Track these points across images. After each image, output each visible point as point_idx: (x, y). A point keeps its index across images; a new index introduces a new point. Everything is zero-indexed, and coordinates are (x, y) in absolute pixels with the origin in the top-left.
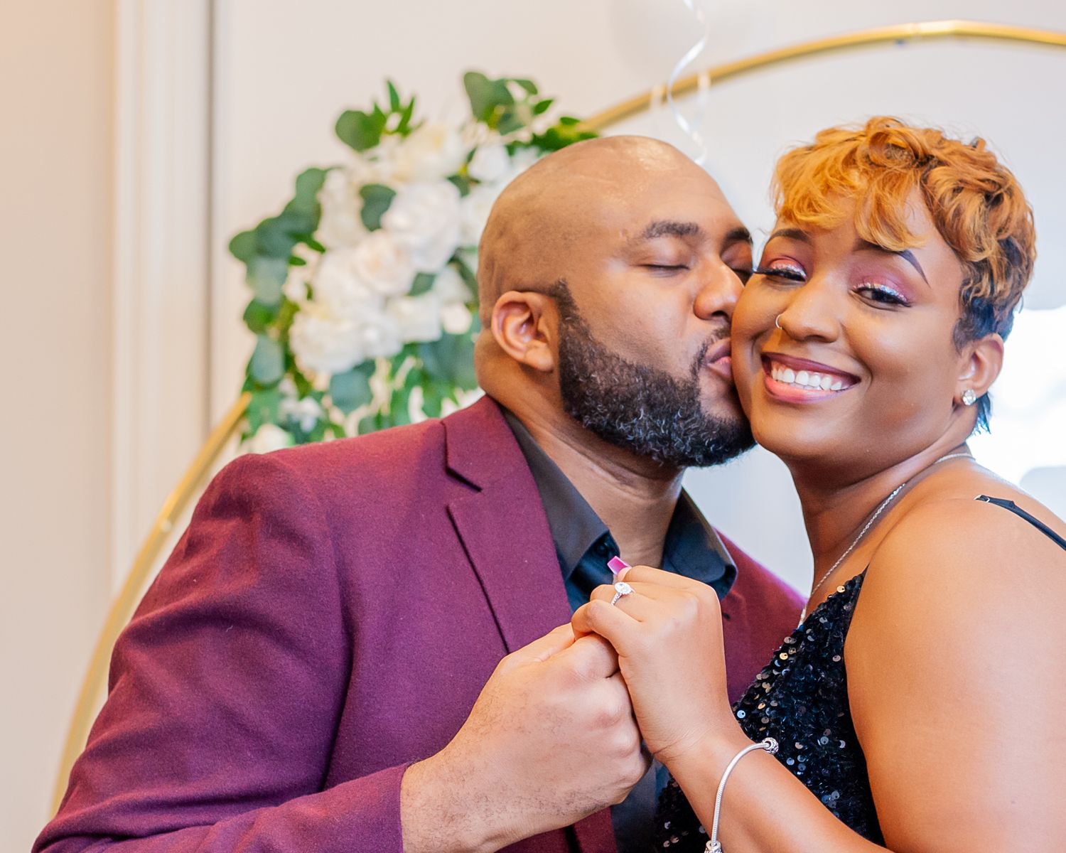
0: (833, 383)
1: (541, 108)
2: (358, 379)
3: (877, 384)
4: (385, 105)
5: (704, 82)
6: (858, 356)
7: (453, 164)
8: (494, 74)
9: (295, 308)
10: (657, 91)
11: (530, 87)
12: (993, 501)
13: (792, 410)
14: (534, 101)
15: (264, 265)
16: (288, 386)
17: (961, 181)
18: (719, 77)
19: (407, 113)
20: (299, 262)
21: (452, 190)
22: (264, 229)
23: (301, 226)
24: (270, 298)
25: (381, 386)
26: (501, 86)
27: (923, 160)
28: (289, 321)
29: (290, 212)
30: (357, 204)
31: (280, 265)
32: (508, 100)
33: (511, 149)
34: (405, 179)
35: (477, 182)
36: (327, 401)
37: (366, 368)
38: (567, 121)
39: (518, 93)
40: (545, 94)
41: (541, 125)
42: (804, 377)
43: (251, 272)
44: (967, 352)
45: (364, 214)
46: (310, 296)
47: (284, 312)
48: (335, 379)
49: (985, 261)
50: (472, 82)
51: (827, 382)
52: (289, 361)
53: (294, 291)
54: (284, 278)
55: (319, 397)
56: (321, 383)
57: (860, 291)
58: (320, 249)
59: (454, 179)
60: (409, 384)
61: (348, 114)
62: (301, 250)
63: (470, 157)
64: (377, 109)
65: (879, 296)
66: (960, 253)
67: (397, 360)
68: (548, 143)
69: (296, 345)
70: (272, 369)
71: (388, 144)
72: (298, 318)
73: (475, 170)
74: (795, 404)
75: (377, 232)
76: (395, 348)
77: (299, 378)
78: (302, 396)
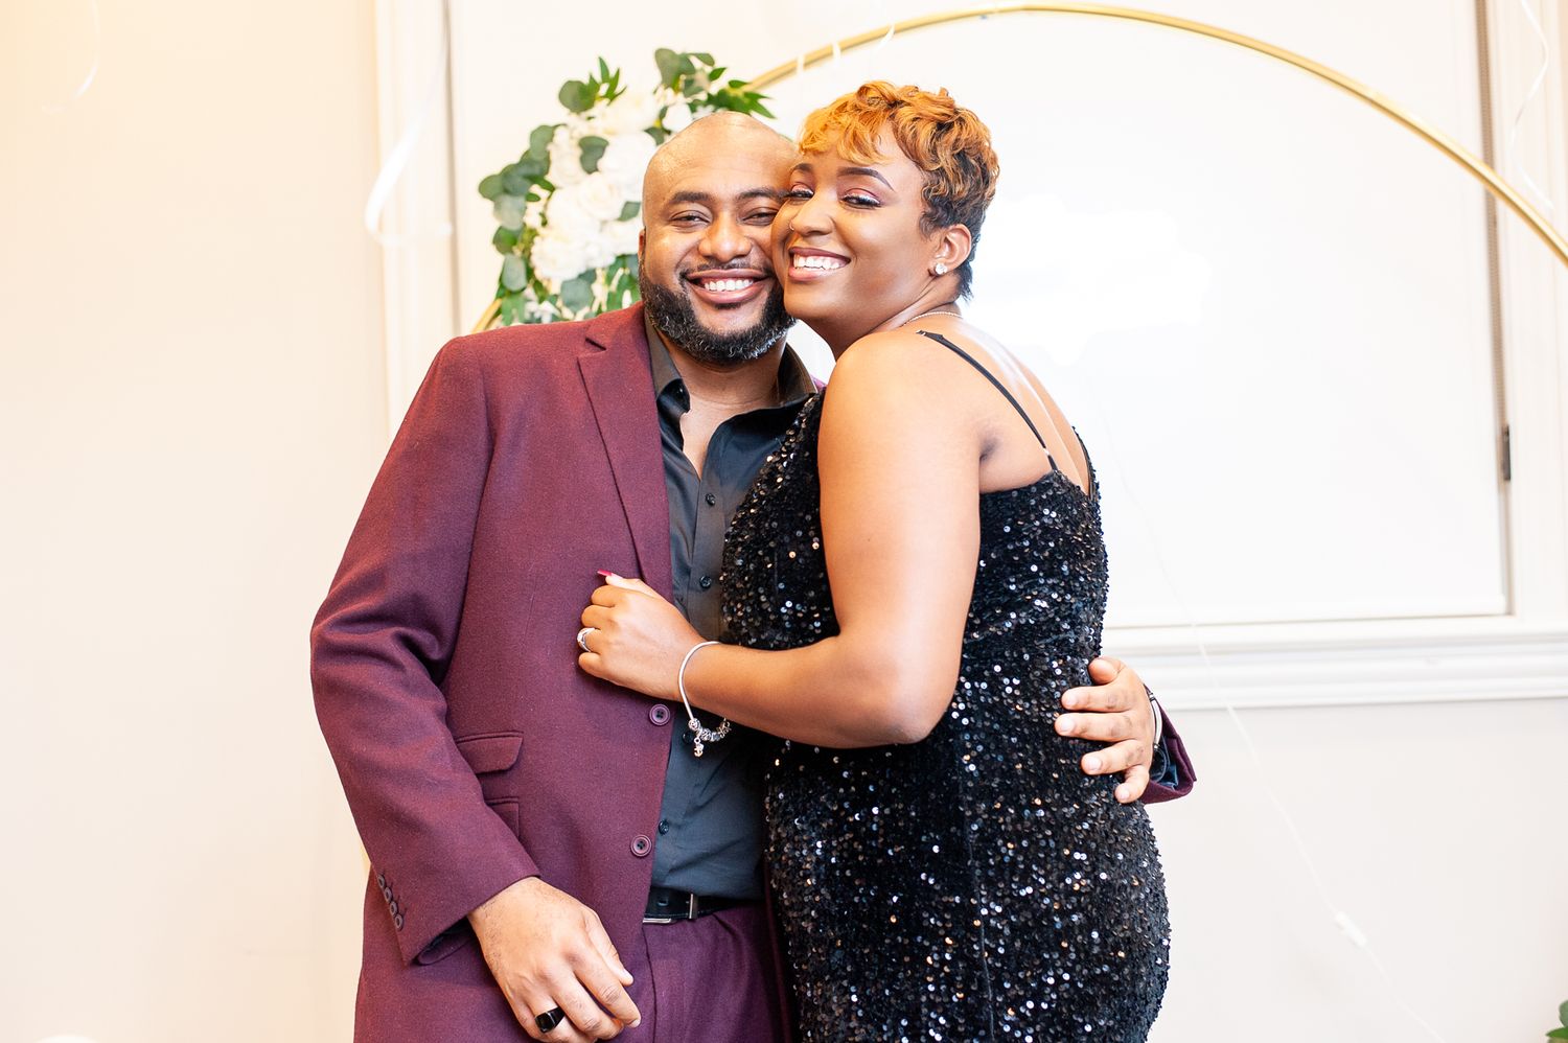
0: (832, 264)
1: (715, 75)
2: (583, 283)
3: (860, 261)
4: (598, 78)
5: (837, 51)
6: (846, 241)
7: (650, 120)
8: (679, 49)
9: (533, 233)
10: (801, 61)
11: (707, 59)
12: (928, 335)
13: (805, 286)
14: (709, 69)
15: (508, 202)
16: (530, 292)
17: (921, 114)
18: (845, 48)
19: (614, 82)
20: (536, 198)
21: (650, 140)
22: (507, 173)
23: (536, 170)
24: (514, 227)
25: (600, 290)
26: (685, 58)
27: (894, 104)
28: (531, 242)
29: (526, 159)
30: (578, 152)
31: (521, 200)
32: (691, 70)
33: (693, 107)
34: (613, 133)
35: (669, 132)
36: (559, 303)
37: (589, 276)
38: (734, 84)
39: (697, 63)
40: (718, 65)
41: (714, 88)
42: (811, 261)
43: (498, 207)
44: (937, 236)
45: (582, 160)
46: (544, 223)
47: (526, 236)
48: (565, 285)
49: (942, 168)
50: (663, 58)
51: (827, 262)
52: (530, 272)
53: (532, 219)
54: (523, 211)
55: (554, 299)
56: (554, 289)
57: (846, 200)
58: (551, 188)
59: (650, 131)
60: (621, 288)
61: (570, 83)
62: (536, 189)
63: (663, 114)
64: (591, 78)
65: (862, 202)
66: (919, 164)
67: (613, 268)
68: (721, 101)
69: (535, 260)
70: (518, 280)
71: (600, 107)
72: (537, 240)
73: (667, 123)
74: (807, 282)
75: (595, 174)
76: (612, 260)
77: (538, 285)
78: (541, 301)
